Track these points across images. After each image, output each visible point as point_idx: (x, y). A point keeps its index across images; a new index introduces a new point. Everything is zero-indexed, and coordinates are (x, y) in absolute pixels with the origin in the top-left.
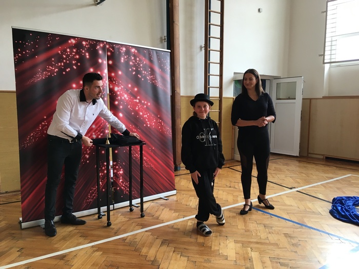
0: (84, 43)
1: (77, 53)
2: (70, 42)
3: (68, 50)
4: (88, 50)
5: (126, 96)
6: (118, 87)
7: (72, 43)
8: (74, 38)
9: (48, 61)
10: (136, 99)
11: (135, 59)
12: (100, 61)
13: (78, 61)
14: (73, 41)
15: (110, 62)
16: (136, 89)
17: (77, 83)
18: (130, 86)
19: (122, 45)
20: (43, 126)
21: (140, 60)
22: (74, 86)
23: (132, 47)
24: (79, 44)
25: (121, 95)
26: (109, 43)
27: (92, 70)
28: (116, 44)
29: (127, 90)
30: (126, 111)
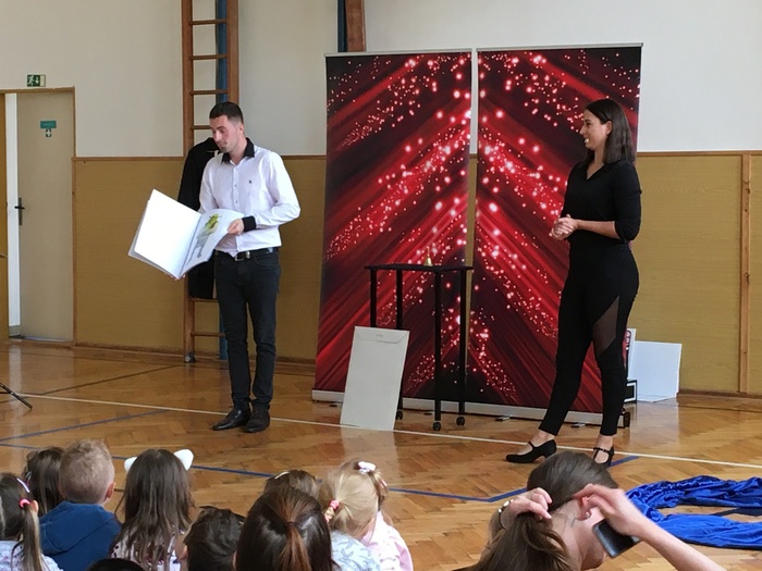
0: (430, 63)
1: (417, 85)
2: (407, 65)
3: (403, 81)
4: (437, 76)
5: (509, 165)
6: (493, 144)
7: (410, 66)
8: (413, 56)
9: (368, 108)
10: (535, 171)
11: (541, 80)
12: (457, 94)
13: (416, 98)
14: (412, 64)
15: (483, 94)
16: (536, 149)
17: (414, 145)
18: (522, 141)
19: (512, 54)
20: (355, 225)
21: (552, 80)
22: (408, 149)
23: (536, 52)
24: (422, 69)
25: (498, 163)
26: (482, 54)
27: (440, 115)
28: (497, 53)
29: (512, 152)
30: (506, 200)
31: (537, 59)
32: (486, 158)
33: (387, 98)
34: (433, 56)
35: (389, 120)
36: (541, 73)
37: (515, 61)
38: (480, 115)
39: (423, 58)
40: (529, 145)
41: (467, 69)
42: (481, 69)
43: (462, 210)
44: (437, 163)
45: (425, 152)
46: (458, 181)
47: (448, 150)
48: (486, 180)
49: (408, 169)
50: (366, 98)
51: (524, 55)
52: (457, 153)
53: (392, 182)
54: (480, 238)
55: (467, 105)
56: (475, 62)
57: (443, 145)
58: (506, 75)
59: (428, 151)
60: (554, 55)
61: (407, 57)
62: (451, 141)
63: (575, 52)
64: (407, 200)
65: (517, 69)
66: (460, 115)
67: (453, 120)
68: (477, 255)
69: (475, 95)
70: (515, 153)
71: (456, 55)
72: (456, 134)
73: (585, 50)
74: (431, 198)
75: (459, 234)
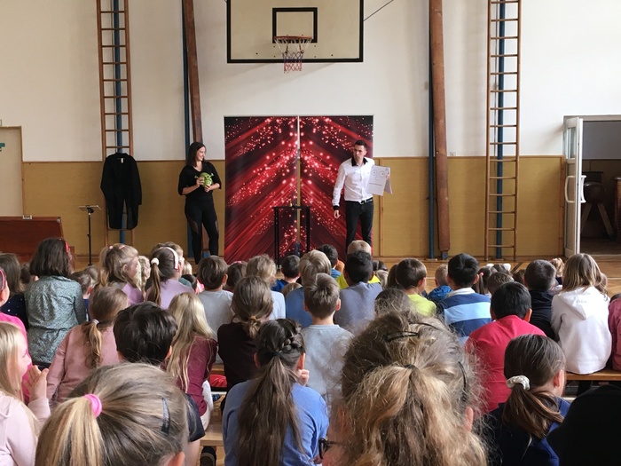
0: (278, 121)
1: (271, 130)
2: (266, 121)
3: (264, 128)
4: (281, 127)
5: (316, 164)
6: (308, 155)
7: (268, 122)
8: (269, 117)
9: (248, 139)
10: (328, 166)
11: (329, 129)
12: (291, 134)
13: (272, 136)
14: (269, 120)
15: (302, 134)
16: (328, 157)
17: (271, 156)
18: (321, 154)
19: (315, 117)
20: (242, 191)
21: (335, 129)
22: (268, 157)
23: (326, 117)
24: (274, 123)
25: (311, 164)
26: (301, 117)
27: (283, 143)
28: (309, 117)
29: (317, 159)
30: (316, 179)
31: (327, 120)
32: (305, 162)
33: (257, 135)
34: (279, 118)
35: (258, 145)
36: (329, 125)
37: (317, 120)
38: (301, 143)
39: (274, 119)
40: (325, 156)
41: (295, 123)
42: (301, 123)
43: (295, 183)
44: (283, 163)
45: (276, 159)
46: (292, 171)
47: (288, 158)
48: (306, 171)
49: (268, 166)
50: (246, 135)
51: (321, 119)
52: (291, 160)
53: (260, 172)
54: (304, 195)
55: (295, 139)
57: (286, 155)
58: (313, 126)
59: (277, 159)
60: (335, 119)
61: (266, 118)
62: (289, 154)
63: (344, 117)
64: (268, 180)
65: (318, 124)
66: (293, 143)
67: (290, 145)
68: (302, 203)
69: (298, 135)
70: (318, 159)
71: (290, 118)
72: (291, 151)
73: (349, 117)
74: (279, 179)
75: (293, 193)
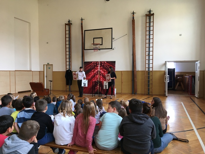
3: (92, 64)
13: (94, 66)
19: (103, 62)
22: (93, 70)
24: (94, 63)
27: (96, 67)
29: (103, 71)
30: (103, 75)
33: (90, 66)
34: (95, 62)
35: (91, 68)
36: (106, 63)
38: (100, 67)
39: (94, 62)
40: (105, 70)
43: (98, 76)
46: (98, 73)
48: (100, 73)
49: (93, 72)
50: (88, 66)
51: (104, 62)
52: (98, 71)
53: (91, 74)
54: (100, 79)
55: (98, 66)
56: (99, 62)
58: (102, 64)
59: (95, 71)
60: (107, 62)
61: (92, 62)
64: (93, 75)
65: (103, 63)
66: (98, 67)
68: (100, 81)
69: (99, 65)
71: (97, 62)
72: (97, 69)
73: (110, 61)
74: (95, 75)
75: (98, 78)
